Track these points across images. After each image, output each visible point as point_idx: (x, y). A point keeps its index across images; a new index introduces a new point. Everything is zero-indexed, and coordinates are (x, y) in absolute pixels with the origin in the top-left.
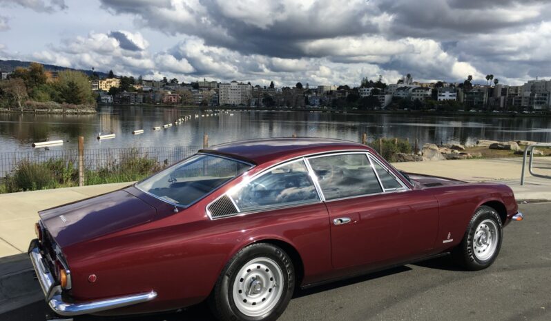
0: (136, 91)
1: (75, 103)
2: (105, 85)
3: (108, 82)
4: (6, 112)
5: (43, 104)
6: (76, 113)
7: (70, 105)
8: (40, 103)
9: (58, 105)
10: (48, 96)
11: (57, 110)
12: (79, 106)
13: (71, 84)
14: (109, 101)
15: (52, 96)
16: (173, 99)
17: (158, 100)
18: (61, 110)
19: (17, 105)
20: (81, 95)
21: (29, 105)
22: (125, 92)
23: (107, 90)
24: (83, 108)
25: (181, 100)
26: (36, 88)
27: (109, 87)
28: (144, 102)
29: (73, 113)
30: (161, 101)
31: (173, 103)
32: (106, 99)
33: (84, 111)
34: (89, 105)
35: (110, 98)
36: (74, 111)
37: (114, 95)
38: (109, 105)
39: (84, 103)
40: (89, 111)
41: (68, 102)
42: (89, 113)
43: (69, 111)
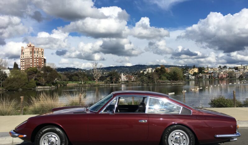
0: (205, 73)
1: (176, 80)
2: (191, 72)
3: (192, 70)
4: (151, 85)
5: (164, 81)
6: (176, 84)
7: (174, 81)
8: (162, 81)
9: (169, 81)
10: (166, 78)
11: (168, 84)
12: (177, 81)
13: (174, 73)
14: (193, 78)
15: (167, 78)
16: (224, 76)
17: (216, 77)
18: (170, 83)
19: (155, 82)
20: (178, 77)
21: (159, 82)
22: (200, 74)
23: (192, 74)
24: (179, 82)
25: (229, 76)
26: (162, 75)
27: (193, 72)
28: (209, 78)
29: (175, 84)
30: (218, 77)
31: (224, 78)
32: (192, 78)
33: (179, 83)
34: (181, 81)
35: (193, 77)
36: (175, 83)
37: (195, 76)
38: (193, 80)
39: (180, 80)
40: (181, 83)
41: (173, 80)
42: (181, 84)
43: (173, 84)
